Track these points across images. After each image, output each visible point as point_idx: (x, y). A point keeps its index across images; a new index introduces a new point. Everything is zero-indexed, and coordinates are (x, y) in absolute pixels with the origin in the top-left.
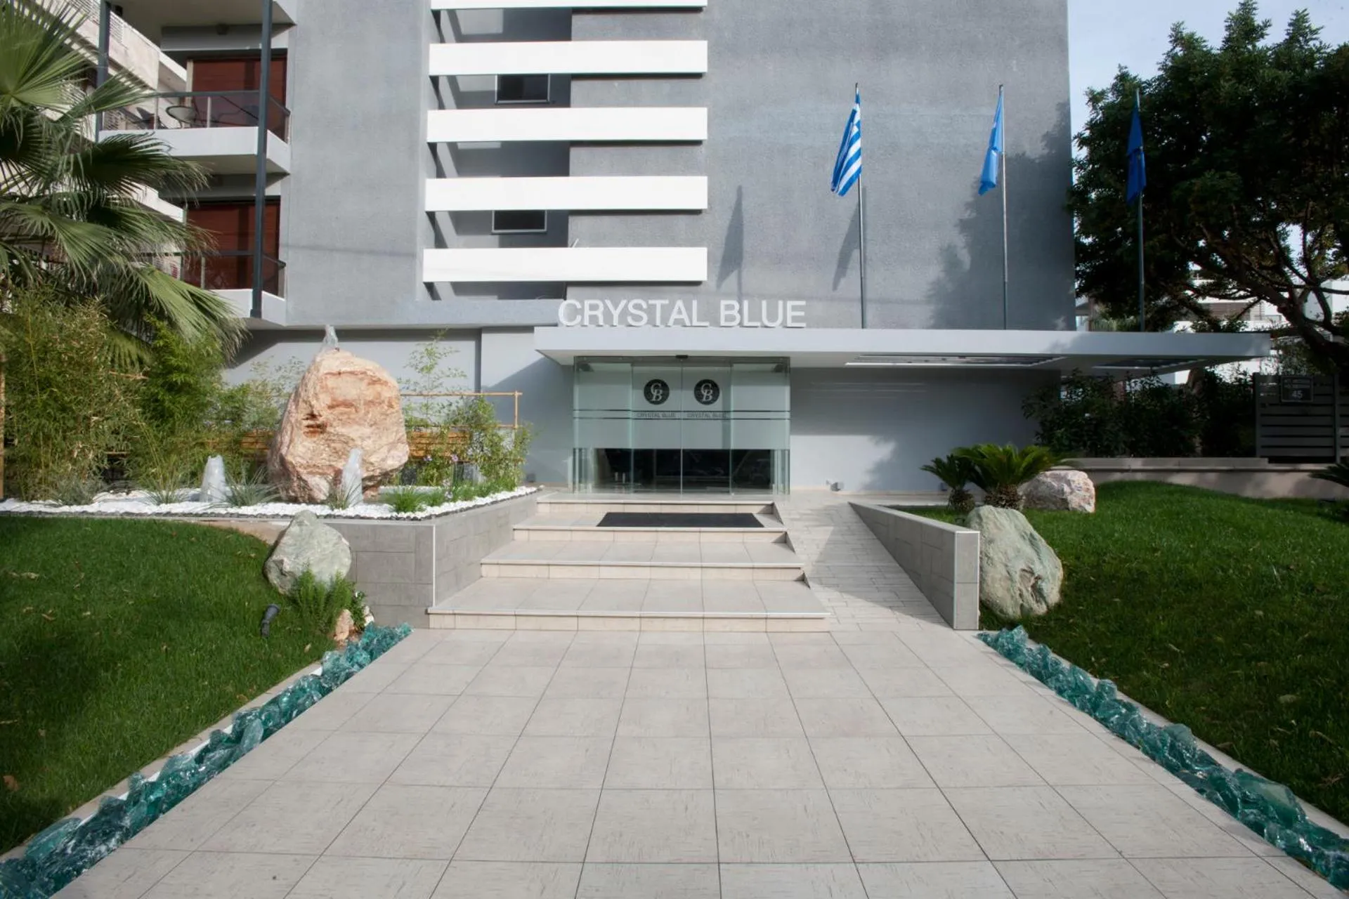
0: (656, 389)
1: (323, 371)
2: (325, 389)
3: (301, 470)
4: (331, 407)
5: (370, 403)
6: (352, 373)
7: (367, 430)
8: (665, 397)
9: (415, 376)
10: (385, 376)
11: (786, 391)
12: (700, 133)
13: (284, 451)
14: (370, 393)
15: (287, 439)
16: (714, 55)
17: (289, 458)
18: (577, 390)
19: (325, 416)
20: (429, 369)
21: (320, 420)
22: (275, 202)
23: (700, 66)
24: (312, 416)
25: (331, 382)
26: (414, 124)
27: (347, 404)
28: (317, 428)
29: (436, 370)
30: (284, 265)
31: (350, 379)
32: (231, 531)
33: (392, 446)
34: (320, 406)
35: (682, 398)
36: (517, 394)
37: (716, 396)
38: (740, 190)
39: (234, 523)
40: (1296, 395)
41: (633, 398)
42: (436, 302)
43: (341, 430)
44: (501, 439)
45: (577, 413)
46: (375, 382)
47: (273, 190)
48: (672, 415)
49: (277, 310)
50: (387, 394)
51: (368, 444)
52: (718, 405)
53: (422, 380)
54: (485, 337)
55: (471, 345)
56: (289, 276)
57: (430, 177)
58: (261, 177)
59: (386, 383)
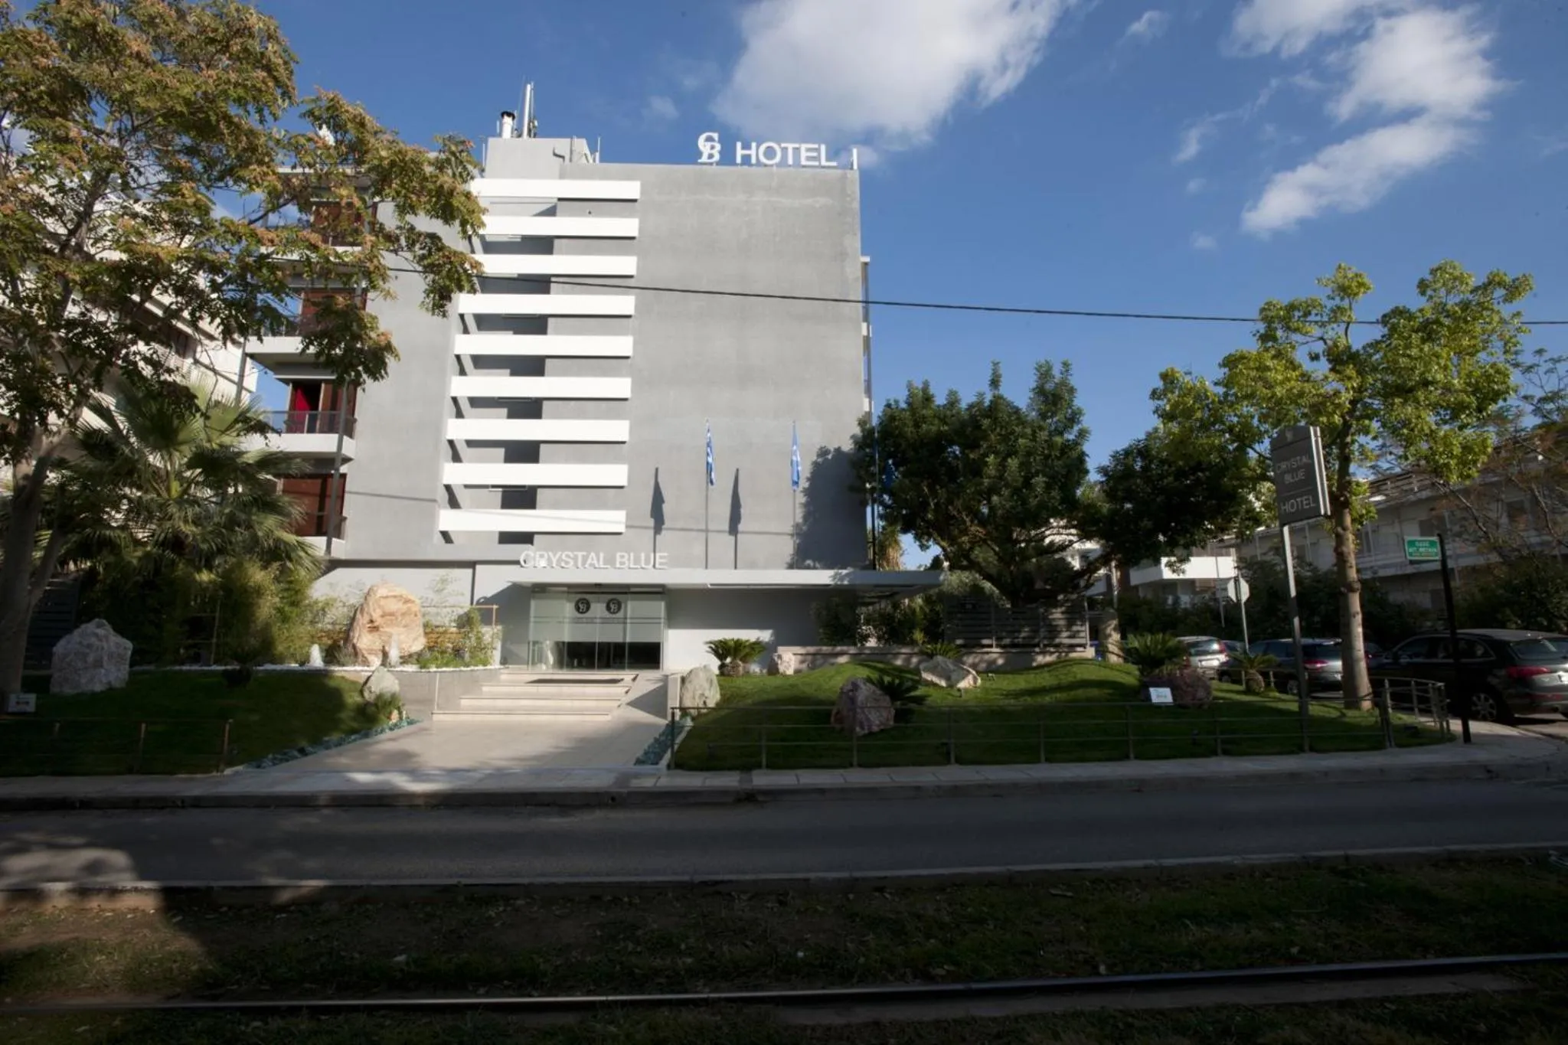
0: (583, 606)
1: (378, 595)
2: (380, 606)
3: (364, 652)
4: (382, 616)
5: (403, 614)
6: (395, 597)
7: (402, 630)
8: (588, 608)
9: (431, 595)
10: (412, 598)
11: (663, 604)
12: (624, 436)
13: (355, 641)
14: (404, 608)
15: (357, 635)
16: (635, 387)
17: (358, 645)
18: (533, 603)
19: (379, 621)
20: (439, 591)
21: (376, 624)
22: (344, 476)
23: (627, 394)
24: (372, 621)
25: (382, 602)
26: (438, 427)
27: (392, 614)
28: (374, 628)
29: (446, 591)
30: (345, 518)
31: (394, 600)
32: (343, 677)
33: (415, 639)
34: (376, 616)
35: (598, 609)
36: (495, 607)
37: (619, 609)
38: (657, 470)
39: (343, 674)
40: (969, 606)
41: (568, 608)
42: (449, 545)
43: (387, 629)
44: (483, 635)
45: (532, 619)
46: (407, 601)
47: (343, 469)
48: (591, 621)
49: (341, 548)
50: (415, 608)
51: (402, 637)
52: (620, 614)
53: (436, 598)
54: (478, 567)
55: (469, 571)
56: (348, 527)
57: (447, 461)
58: (338, 461)
59: (413, 602)
